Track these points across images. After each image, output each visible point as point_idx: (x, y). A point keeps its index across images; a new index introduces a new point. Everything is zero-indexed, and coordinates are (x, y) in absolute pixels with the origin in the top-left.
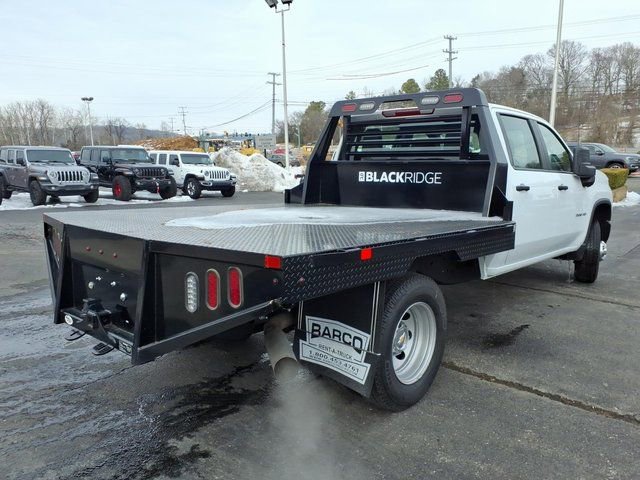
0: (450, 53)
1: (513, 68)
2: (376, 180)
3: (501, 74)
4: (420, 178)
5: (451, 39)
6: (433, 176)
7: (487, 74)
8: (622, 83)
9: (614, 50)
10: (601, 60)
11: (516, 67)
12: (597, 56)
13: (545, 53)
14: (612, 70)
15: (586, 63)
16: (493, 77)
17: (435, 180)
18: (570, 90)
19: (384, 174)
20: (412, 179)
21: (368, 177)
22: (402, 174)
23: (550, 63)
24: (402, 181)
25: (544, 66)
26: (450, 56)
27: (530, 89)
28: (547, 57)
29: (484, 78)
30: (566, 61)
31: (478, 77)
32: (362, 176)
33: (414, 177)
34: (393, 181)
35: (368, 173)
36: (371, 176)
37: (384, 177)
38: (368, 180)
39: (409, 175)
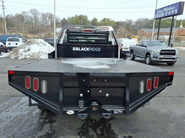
0: (3, 6)
1: (19, 14)
2: (79, 50)
3: (16, 16)
4: (94, 49)
5: (3, 2)
6: (98, 49)
7: (11, 15)
8: (50, 23)
9: (47, 14)
10: (44, 16)
11: (20, 14)
12: (43, 15)
13: (28, 12)
14: (47, 19)
15: (40, 16)
16: (13, 16)
17: (99, 50)
18: (37, 23)
19: (82, 48)
20: (92, 50)
21: (76, 49)
22: (89, 48)
23: (30, 15)
24: (89, 50)
25: (29, 15)
26: (3, 7)
27: (25, 21)
28: (29, 13)
29: (10, 16)
30: (35, 15)
31: (8, 15)
32: (74, 49)
33: (92, 49)
34: (86, 50)
35: (76, 48)
36: (77, 49)
37: (82, 49)
38: (76, 50)
39: (91, 49)
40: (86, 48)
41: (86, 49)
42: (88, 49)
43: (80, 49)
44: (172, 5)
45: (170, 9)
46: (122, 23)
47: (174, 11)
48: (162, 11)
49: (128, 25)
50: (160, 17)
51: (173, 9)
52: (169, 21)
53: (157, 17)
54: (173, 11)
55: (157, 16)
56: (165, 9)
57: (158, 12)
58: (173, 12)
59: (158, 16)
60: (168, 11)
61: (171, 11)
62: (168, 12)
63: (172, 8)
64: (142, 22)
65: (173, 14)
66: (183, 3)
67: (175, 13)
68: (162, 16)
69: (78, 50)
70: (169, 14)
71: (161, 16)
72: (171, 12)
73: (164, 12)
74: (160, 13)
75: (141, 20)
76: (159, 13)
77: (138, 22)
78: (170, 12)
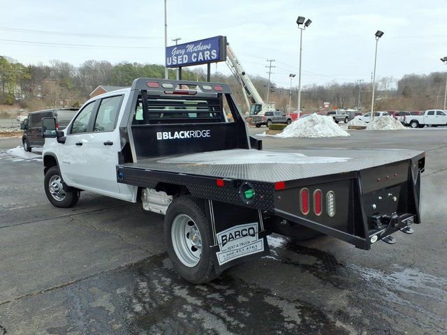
4: (199, 134)
6: (206, 132)
17: (207, 134)
22: (188, 132)
24: (188, 137)
32: (160, 136)
33: (195, 134)
34: (183, 137)
35: (164, 133)
36: (166, 136)
37: (177, 135)
38: (164, 138)
39: (192, 133)
40: (182, 132)
41: (183, 135)
42: (187, 135)
43: (173, 135)
44: (205, 42)
45: (200, 47)
46: (45, 72)
47: (211, 52)
48: (183, 52)
49: (62, 76)
50: (181, 63)
51: (207, 50)
52: (155, 70)
53: (174, 63)
54: (208, 52)
55: (172, 61)
56: (190, 48)
57: (175, 52)
58: (208, 56)
59: (176, 61)
60: (198, 52)
61: (203, 52)
62: (198, 55)
63: (205, 47)
64: (96, 71)
65: (209, 58)
66: (223, 39)
67: (212, 57)
68: (185, 62)
69: (167, 138)
70: (201, 58)
71: (182, 61)
72: (203, 54)
73: (190, 54)
74: (180, 55)
75: (93, 64)
76: (177, 55)
77: (87, 69)
78: (201, 53)
